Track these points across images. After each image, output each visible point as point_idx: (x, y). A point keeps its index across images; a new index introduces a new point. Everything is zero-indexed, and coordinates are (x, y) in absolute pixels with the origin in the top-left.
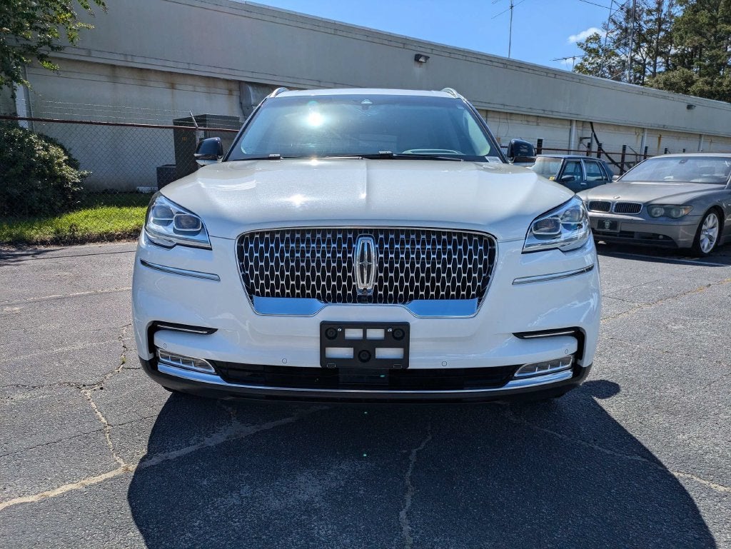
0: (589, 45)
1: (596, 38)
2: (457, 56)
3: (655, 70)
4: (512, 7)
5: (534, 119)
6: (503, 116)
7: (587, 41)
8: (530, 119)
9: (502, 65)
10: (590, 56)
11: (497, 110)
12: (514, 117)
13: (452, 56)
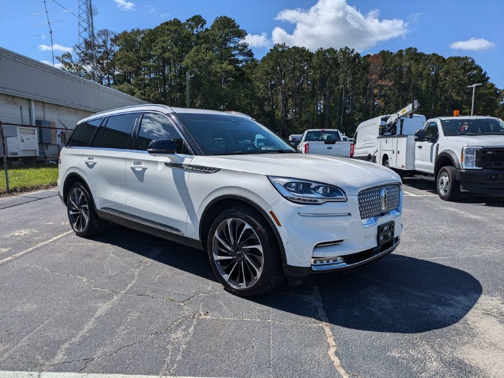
0: (64, 59)
1: (69, 55)
2: (20, 61)
3: (109, 82)
4: (51, 32)
5: (74, 111)
6: (54, 107)
7: (62, 57)
8: (71, 110)
9: (52, 72)
10: (66, 67)
11: (50, 102)
12: (61, 109)
13: (16, 59)
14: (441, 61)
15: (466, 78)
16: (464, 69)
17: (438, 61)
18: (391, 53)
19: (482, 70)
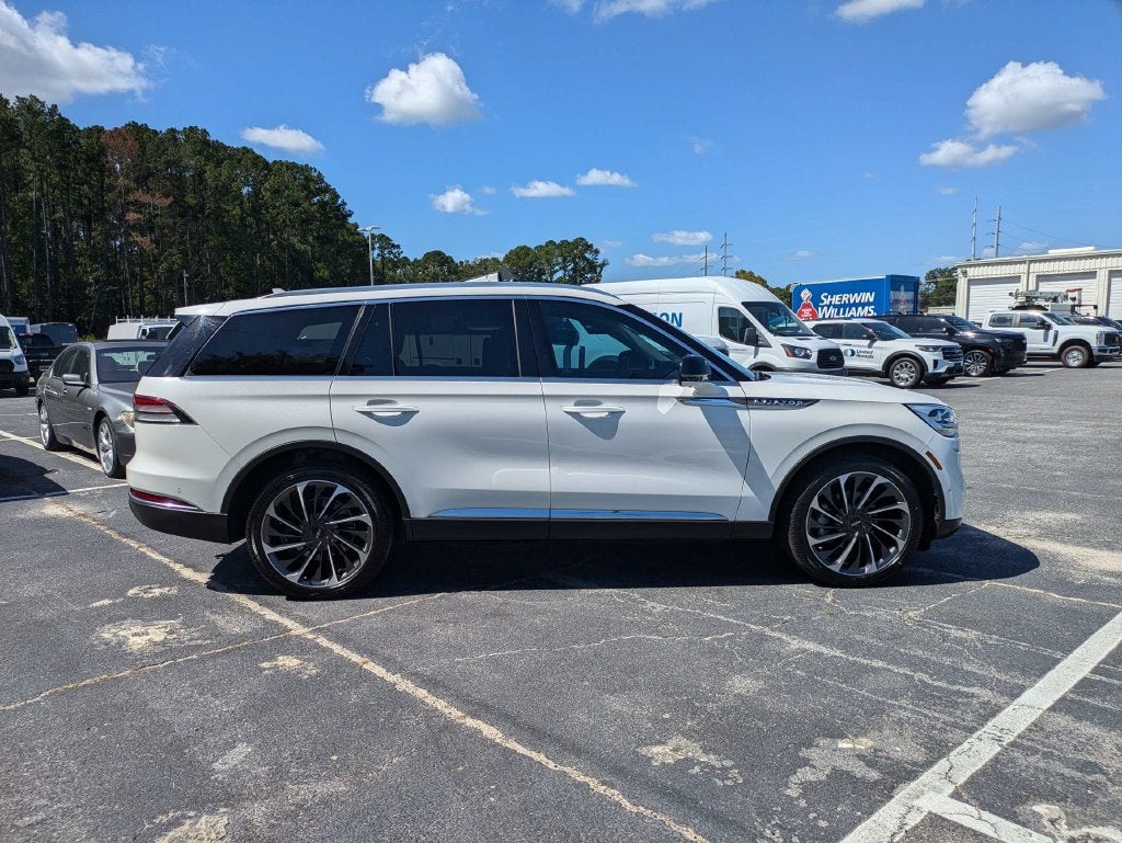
14: (261, 165)
15: (315, 208)
16: (306, 189)
17: (255, 165)
18: (155, 132)
19: (338, 197)
